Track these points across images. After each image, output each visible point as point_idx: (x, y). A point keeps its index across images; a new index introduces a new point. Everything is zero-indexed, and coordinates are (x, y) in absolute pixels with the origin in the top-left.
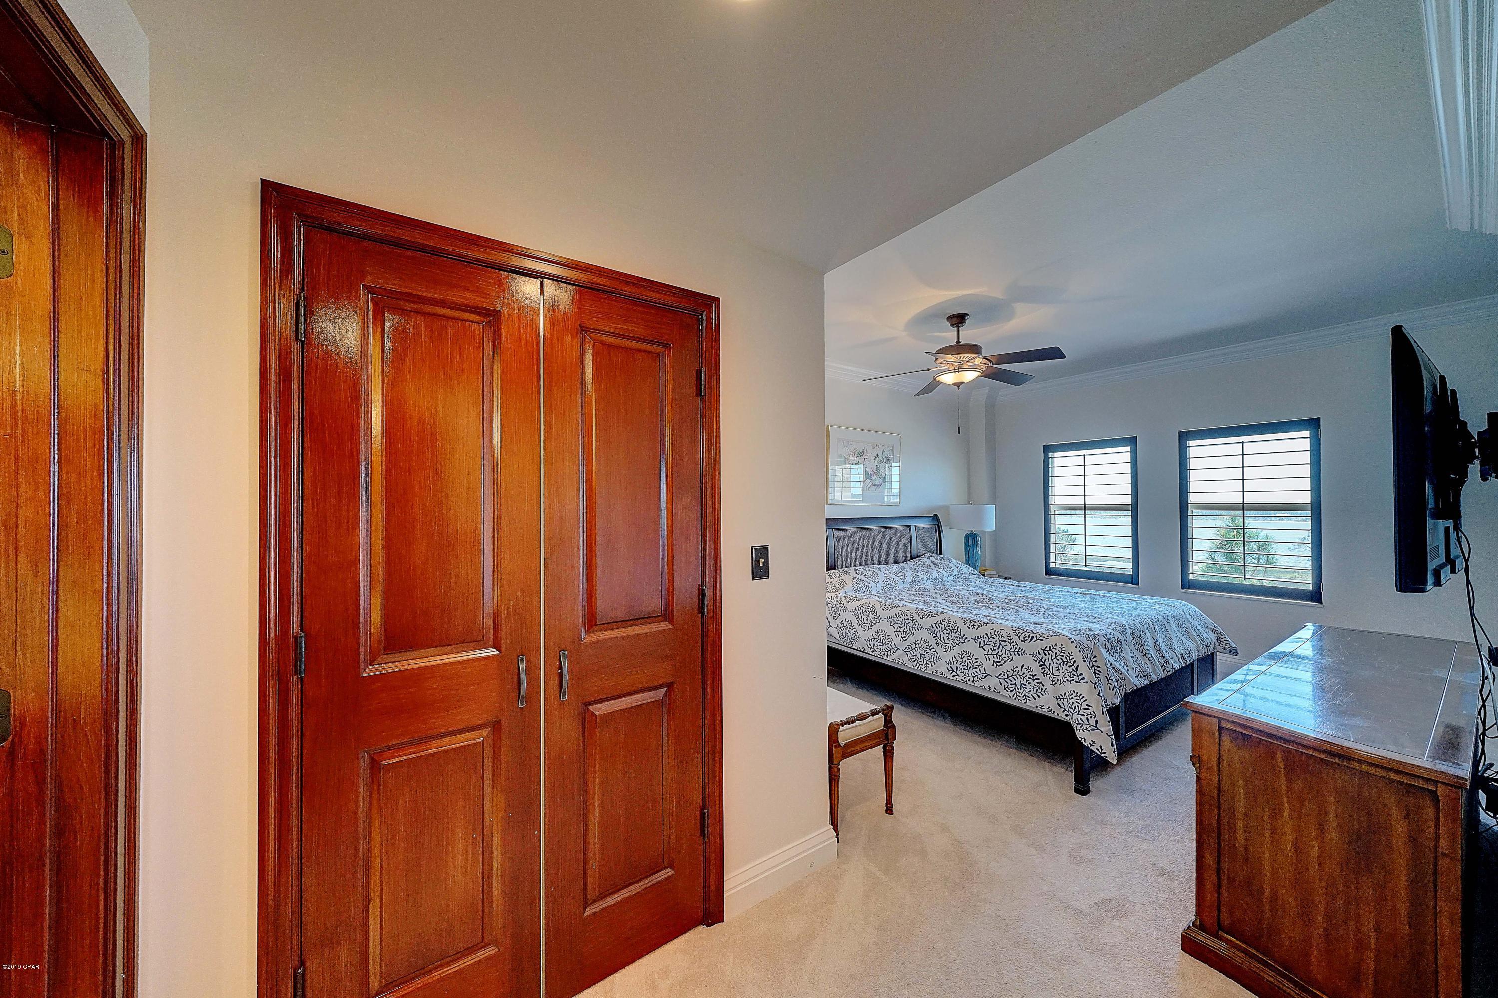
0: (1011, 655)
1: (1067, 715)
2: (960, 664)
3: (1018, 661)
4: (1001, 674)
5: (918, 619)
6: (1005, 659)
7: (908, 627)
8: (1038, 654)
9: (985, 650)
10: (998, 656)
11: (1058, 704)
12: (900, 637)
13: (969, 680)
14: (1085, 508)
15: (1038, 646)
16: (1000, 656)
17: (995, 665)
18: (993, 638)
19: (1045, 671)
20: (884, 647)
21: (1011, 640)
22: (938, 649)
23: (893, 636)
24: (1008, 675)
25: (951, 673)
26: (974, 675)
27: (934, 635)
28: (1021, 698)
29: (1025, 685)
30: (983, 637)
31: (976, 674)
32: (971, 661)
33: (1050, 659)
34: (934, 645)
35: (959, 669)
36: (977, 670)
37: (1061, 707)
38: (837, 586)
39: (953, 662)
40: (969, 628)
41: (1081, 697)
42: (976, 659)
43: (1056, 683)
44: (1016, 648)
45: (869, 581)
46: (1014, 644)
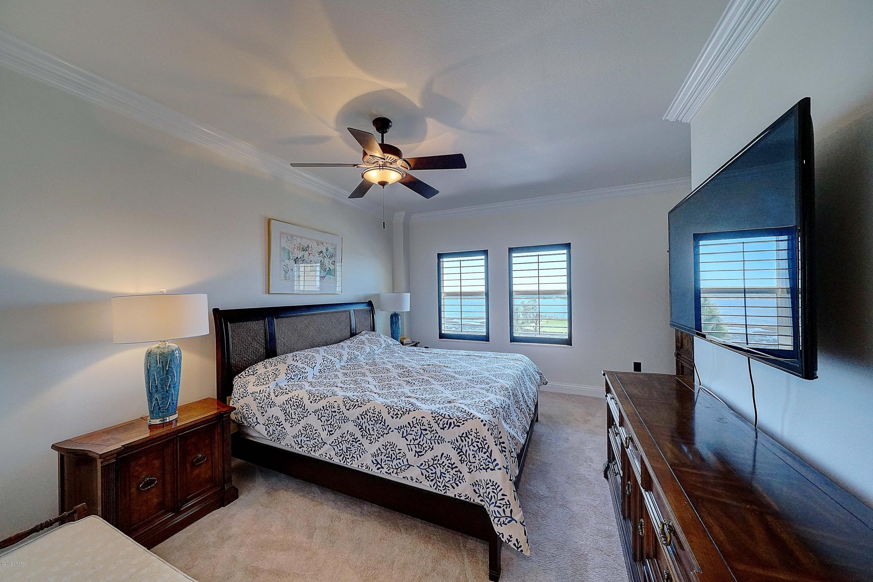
0: (431, 444)
1: (482, 501)
2: (385, 456)
3: (438, 449)
4: (422, 464)
5: (345, 411)
6: (426, 449)
7: (335, 419)
8: (456, 442)
9: (407, 440)
10: (420, 446)
11: (475, 491)
12: (327, 430)
13: (393, 472)
14: (461, 294)
15: (456, 432)
16: (422, 446)
17: (417, 455)
18: (415, 427)
19: (462, 457)
20: (312, 443)
21: (431, 428)
22: (364, 441)
23: (320, 430)
24: (429, 464)
25: (376, 466)
26: (397, 467)
27: (360, 427)
28: (441, 488)
29: (445, 474)
30: (406, 426)
31: (400, 466)
32: (395, 452)
33: (467, 445)
34: (360, 438)
35: (383, 461)
36: (401, 461)
37: (477, 493)
38: (270, 377)
39: (378, 454)
40: (393, 418)
41: (496, 486)
42: (399, 450)
43: (472, 471)
44: (436, 436)
45: (306, 367)
46: (435, 432)
